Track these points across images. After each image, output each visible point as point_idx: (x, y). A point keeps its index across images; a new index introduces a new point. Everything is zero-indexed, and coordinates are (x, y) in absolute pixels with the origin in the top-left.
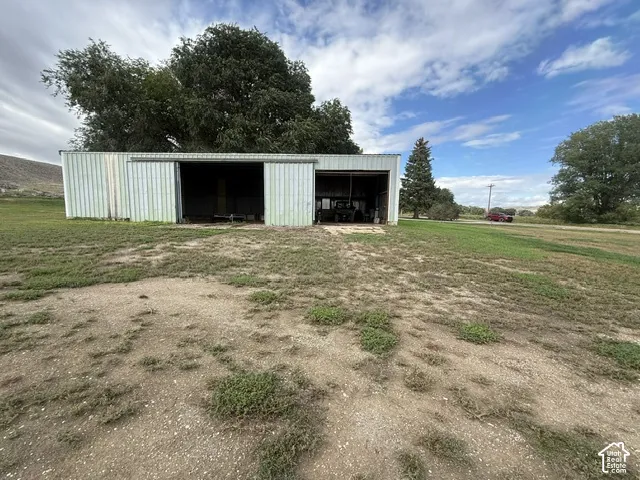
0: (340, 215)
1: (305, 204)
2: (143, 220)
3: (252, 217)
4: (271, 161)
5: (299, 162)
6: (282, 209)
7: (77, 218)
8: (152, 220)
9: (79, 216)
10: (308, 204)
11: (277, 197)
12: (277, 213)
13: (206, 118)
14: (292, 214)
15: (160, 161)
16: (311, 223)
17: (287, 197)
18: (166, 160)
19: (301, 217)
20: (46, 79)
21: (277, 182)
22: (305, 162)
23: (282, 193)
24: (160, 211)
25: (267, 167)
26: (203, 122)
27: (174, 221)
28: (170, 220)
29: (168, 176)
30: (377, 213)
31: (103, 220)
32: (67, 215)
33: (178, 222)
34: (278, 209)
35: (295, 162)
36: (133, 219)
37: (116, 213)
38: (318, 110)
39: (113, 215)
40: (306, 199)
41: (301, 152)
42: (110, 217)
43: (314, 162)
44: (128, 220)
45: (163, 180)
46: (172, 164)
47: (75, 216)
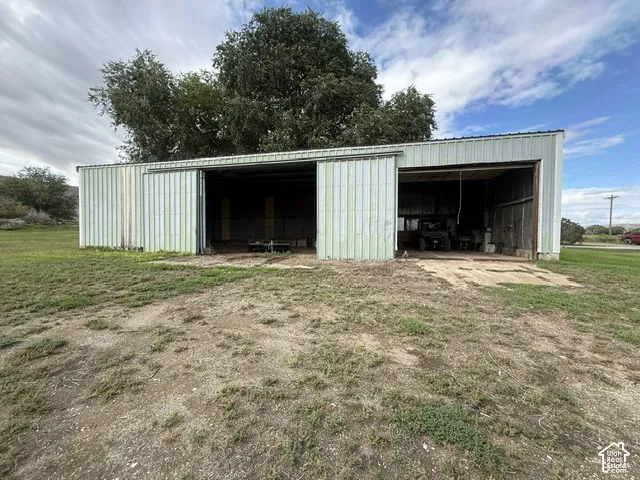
0: (429, 240)
1: (382, 223)
2: (158, 249)
3: (303, 243)
4: (329, 160)
5: (371, 157)
6: (344, 232)
7: (89, 248)
8: (168, 250)
9: (92, 244)
10: (386, 224)
11: (336, 214)
12: (337, 238)
13: (250, 121)
14: (359, 240)
15: (180, 170)
16: (391, 254)
17: (352, 214)
18: (187, 169)
19: (375, 245)
20: (92, 97)
21: (337, 190)
22: (381, 156)
23: (344, 207)
24: (178, 237)
25: (321, 169)
26: (245, 126)
27: (194, 251)
28: (188, 250)
29: (188, 190)
30: (487, 236)
31: (116, 249)
32: (81, 243)
33: (199, 253)
34: (337, 232)
35: (365, 157)
36: (147, 250)
37: (130, 241)
38: (388, 103)
39: (127, 243)
40: (382, 216)
41: (375, 143)
42: (123, 246)
43: (397, 155)
44: (141, 249)
45: (183, 195)
46: (194, 173)
47: (88, 244)
